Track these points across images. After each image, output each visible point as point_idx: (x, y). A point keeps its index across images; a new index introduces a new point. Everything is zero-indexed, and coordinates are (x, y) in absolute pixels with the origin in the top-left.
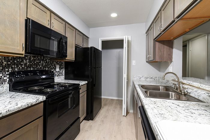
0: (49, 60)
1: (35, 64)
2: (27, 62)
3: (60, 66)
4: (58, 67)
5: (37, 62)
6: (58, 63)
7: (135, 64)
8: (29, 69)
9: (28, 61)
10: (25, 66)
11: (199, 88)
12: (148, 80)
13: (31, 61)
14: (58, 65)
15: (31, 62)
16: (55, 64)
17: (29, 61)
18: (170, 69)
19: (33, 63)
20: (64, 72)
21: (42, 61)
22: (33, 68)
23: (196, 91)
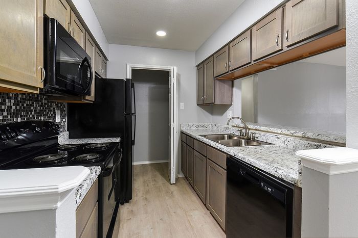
0: (45, 99)
1: (24, 107)
2: (12, 104)
3: (62, 111)
4: (58, 113)
5: (27, 105)
6: (58, 107)
7: (183, 108)
8: (15, 120)
9: (13, 101)
10: (8, 114)
11: (267, 132)
12: (200, 128)
13: (18, 101)
14: (59, 110)
15: (18, 105)
16: (54, 108)
17: (15, 102)
18: (229, 114)
19: (21, 108)
20: (66, 123)
21: (35, 103)
22: (21, 116)
23: (264, 135)
